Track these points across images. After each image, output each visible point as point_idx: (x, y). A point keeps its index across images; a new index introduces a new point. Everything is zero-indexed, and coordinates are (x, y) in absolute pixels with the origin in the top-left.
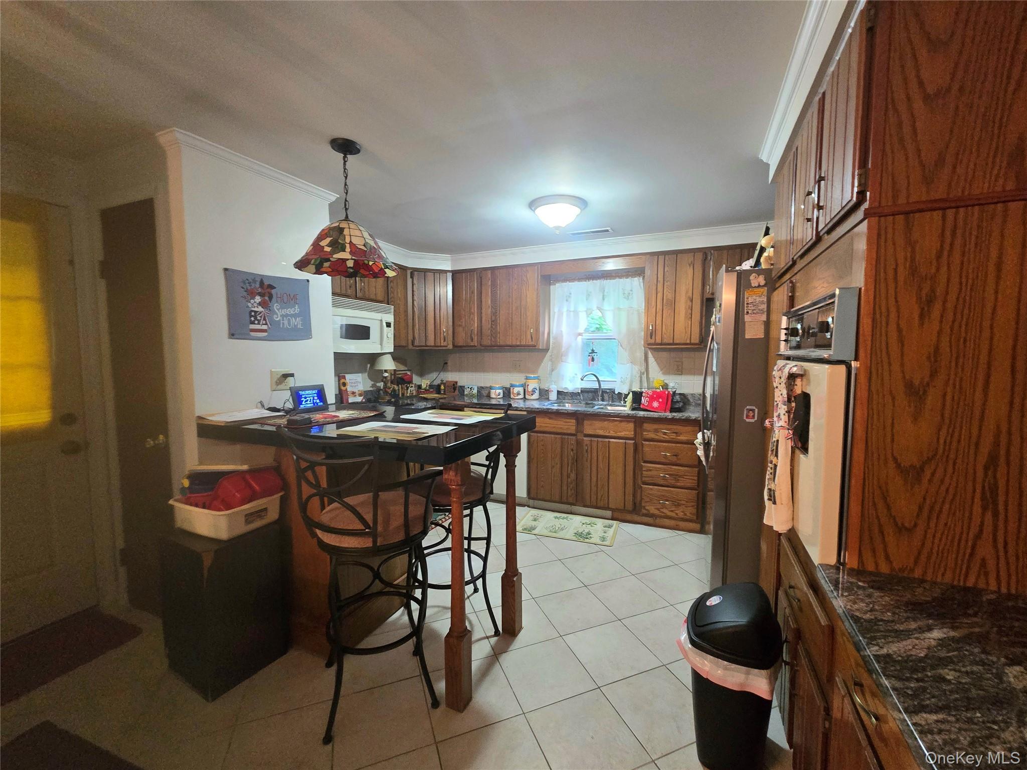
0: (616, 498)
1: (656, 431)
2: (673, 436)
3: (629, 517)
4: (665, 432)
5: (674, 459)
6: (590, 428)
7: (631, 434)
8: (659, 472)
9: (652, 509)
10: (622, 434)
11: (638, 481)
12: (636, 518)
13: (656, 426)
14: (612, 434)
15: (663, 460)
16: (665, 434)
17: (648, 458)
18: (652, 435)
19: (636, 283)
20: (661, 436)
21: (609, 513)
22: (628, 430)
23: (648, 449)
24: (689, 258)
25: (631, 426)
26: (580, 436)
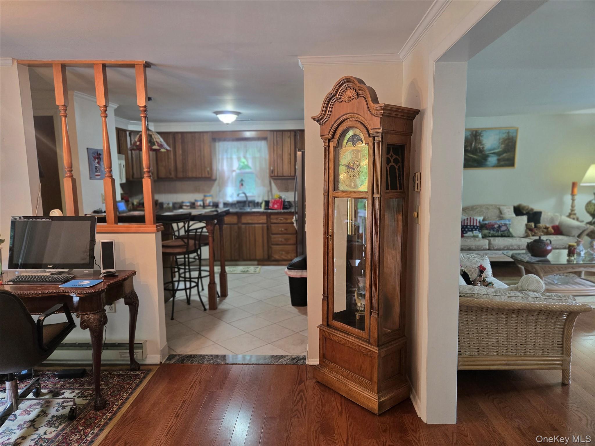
0: (259, 253)
1: (277, 219)
2: (285, 221)
3: (266, 263)
4: (281, 219)
5: (285, 231)
6: (245, 220)
7: (265, 221)
8: (279, 238)
9: (277, 257)
10: (261, 222)
11: (269, 243)
12: (269, 263)
13: (276, 217)
14: (256, 222)
15: (281, 232)
16: (281, 220)
17: (274, 232)
18: (275, 221)
19: (263, 144)
20: (279, 221)
21: (256, 263)
22: (263, 219)
23: (274, 227)
24: (288, 134)
25: (265, 217)
26: (240, 225)
